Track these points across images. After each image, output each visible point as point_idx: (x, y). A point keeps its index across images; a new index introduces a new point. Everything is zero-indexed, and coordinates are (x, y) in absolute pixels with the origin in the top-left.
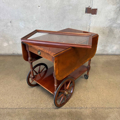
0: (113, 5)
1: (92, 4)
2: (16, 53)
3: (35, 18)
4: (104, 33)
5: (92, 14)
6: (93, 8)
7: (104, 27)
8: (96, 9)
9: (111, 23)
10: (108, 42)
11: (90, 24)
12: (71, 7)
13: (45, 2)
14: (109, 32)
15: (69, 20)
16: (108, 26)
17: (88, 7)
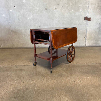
0: (100, 15)
1: (88, 15)
2: (40, 47)
3: (54, 24)
4: (96, 32)
5: (88, 21)
6: (88, 17)
7: (96, 28)
8: (91, 18)
9: (100, 26)
10: (99, 38)
11: (87, 27)
12: (76, 17)
13: (61, 14)
14: (99, 31)
15: (74, 24)
16: (98, 27)
17: (85, 17)
